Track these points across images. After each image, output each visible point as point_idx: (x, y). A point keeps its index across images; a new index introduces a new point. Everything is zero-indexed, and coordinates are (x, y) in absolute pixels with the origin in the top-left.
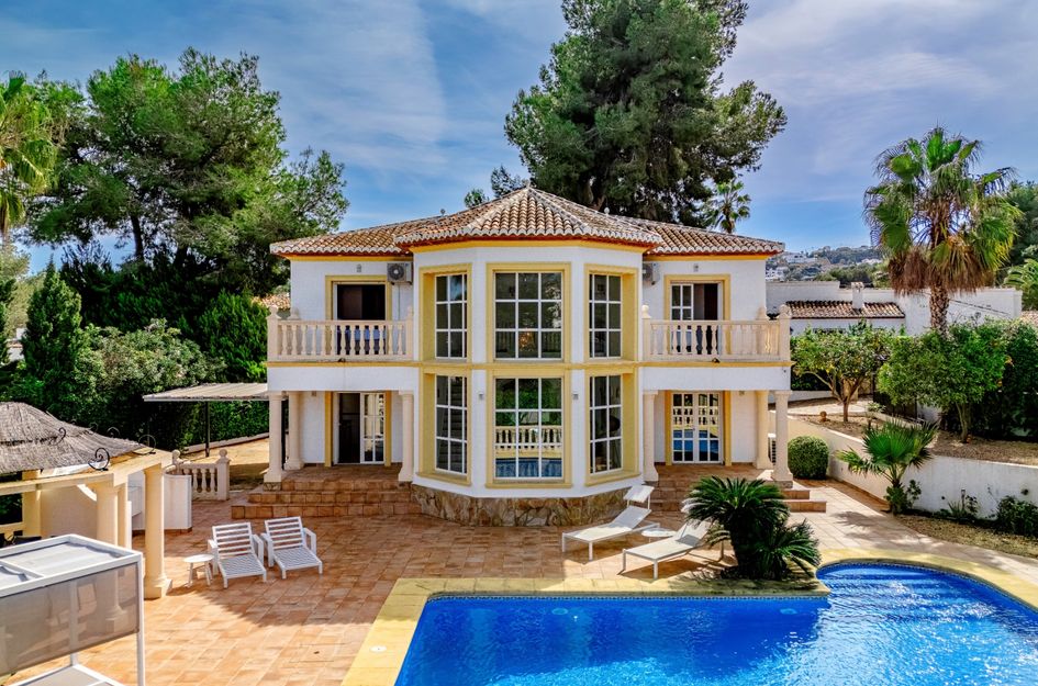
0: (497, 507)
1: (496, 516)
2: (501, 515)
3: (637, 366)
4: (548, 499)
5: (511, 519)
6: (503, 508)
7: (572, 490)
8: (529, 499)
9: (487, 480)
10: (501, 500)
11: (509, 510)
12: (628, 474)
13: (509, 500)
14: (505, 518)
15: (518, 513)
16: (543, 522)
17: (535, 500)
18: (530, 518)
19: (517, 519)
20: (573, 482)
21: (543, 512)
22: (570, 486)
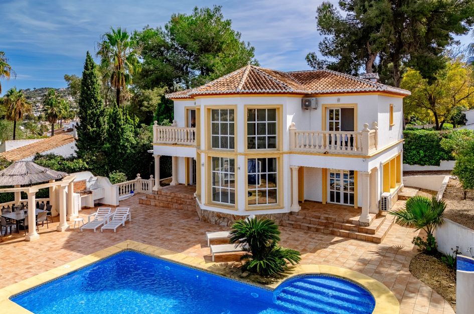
0: (209, 214)
1: (208, 218)
2: (210, 218)
3: (283, 153)
4: (228, 214)
5: (214, 221)
6: (211, 215)
7: (238, 211)
8: (220, 213)
9: (205, 202)
10: (210, 211)
11: (213, 217)
12: (278, 207)
13: (213, 212)
14: (212, 220)
15: (217, 218)
16: (226, 224)
17: (223, 214)
18: (221, 222)
19: (216, 221)
20: (239, 207)
21: (226, 220)
22: (237, 210)
